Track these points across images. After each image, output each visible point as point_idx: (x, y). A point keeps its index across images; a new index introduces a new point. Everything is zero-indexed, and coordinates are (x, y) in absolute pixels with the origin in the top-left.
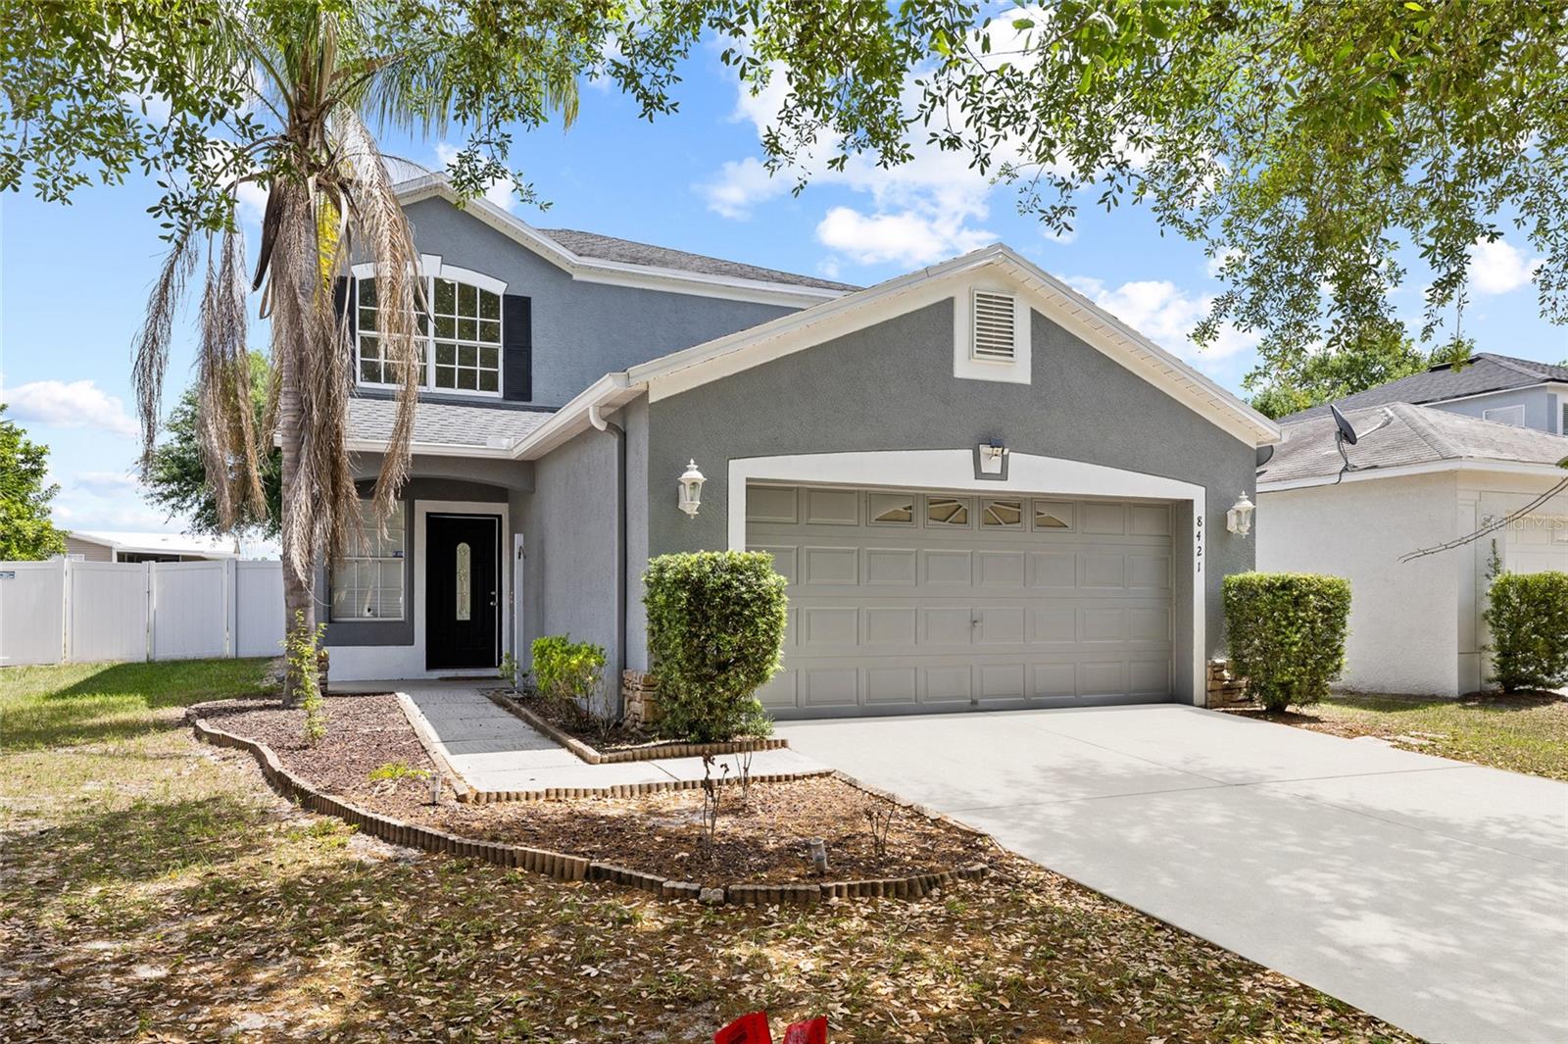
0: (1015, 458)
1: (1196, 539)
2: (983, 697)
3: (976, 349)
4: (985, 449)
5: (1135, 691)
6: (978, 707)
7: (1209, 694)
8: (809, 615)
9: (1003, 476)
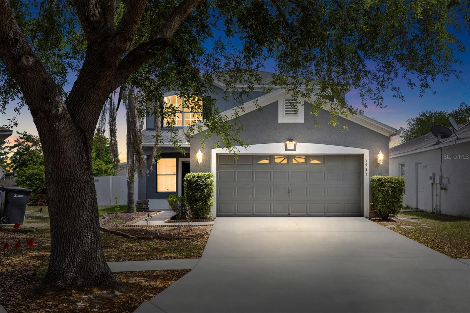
0: (298, 144)
1: (365, 166)
2: (292, 212)
3: (285, 114)
4: (288, 142)
5: (347, 213)
6: (290, 215)
7: (370, 214)
8: (237, 189)
9: (295, 149)
